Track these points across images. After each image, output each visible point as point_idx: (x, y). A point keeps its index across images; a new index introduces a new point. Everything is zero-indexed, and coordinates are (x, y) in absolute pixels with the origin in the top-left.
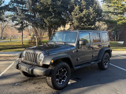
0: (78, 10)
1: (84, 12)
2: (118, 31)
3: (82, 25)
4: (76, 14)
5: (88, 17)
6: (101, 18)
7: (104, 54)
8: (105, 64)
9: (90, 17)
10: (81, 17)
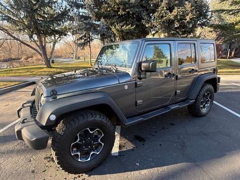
0: (165, 8)
1: (175, 12)
2: (233, 42)
3: (172, 34)
4: (161, 15)
5: (182, 19)
6: (206, 21)
7: (202, 88)
8: (202, 106)
9: (186, 19)
10: (169, 20)
